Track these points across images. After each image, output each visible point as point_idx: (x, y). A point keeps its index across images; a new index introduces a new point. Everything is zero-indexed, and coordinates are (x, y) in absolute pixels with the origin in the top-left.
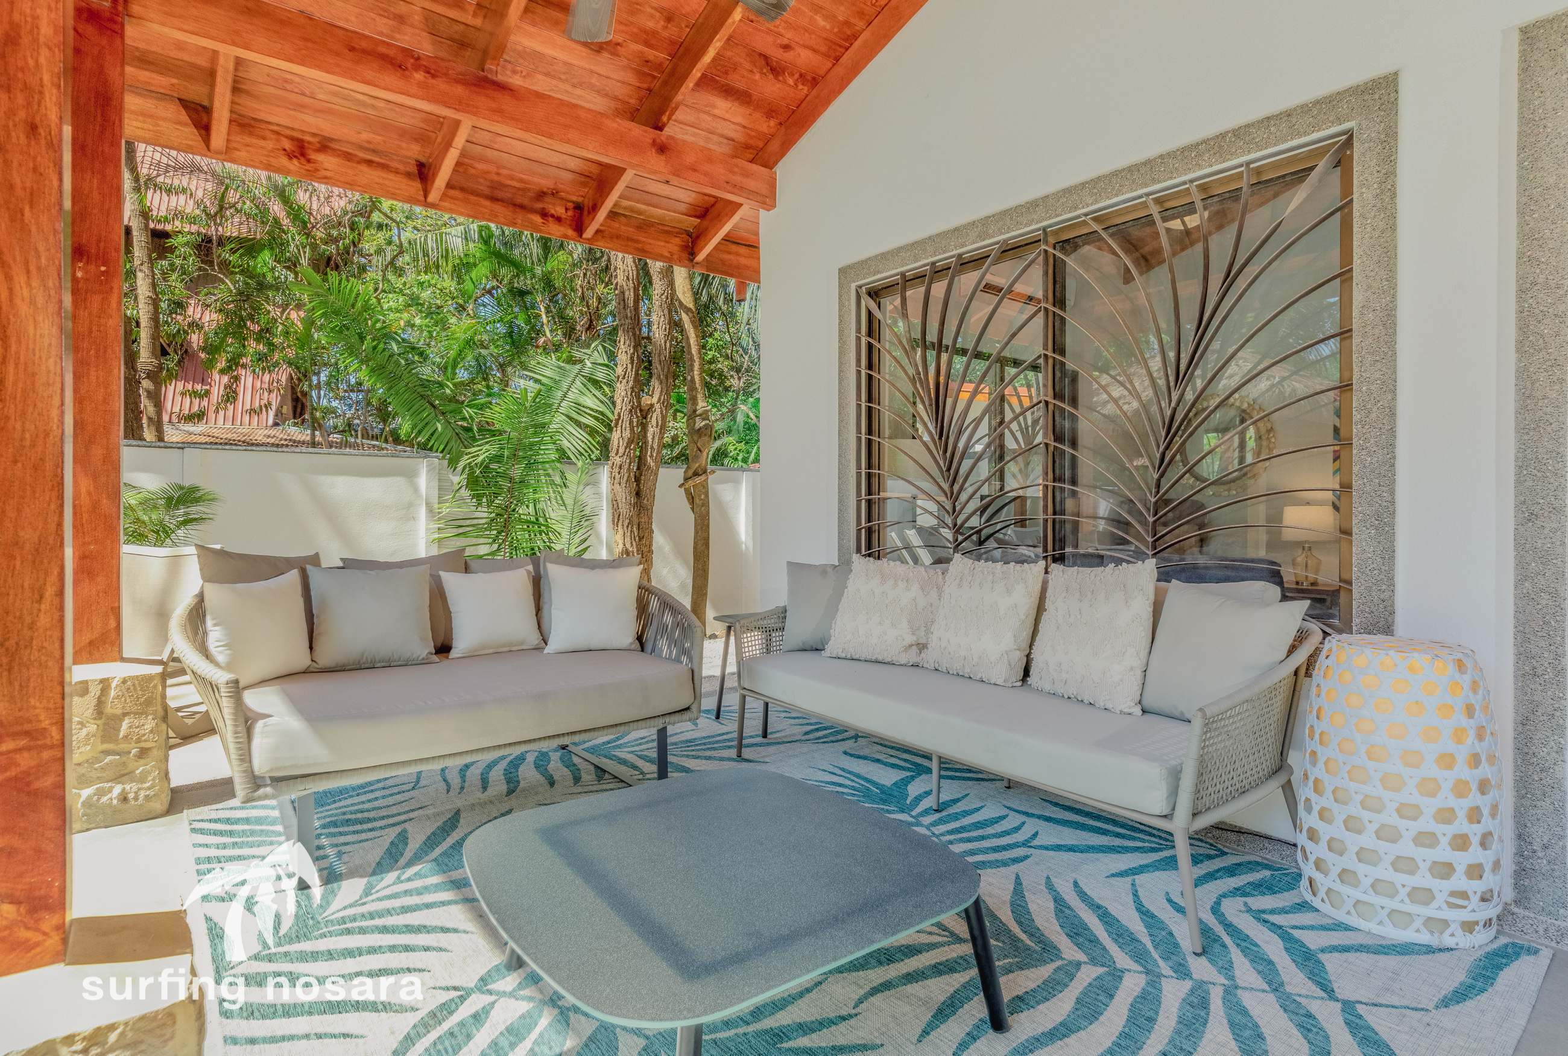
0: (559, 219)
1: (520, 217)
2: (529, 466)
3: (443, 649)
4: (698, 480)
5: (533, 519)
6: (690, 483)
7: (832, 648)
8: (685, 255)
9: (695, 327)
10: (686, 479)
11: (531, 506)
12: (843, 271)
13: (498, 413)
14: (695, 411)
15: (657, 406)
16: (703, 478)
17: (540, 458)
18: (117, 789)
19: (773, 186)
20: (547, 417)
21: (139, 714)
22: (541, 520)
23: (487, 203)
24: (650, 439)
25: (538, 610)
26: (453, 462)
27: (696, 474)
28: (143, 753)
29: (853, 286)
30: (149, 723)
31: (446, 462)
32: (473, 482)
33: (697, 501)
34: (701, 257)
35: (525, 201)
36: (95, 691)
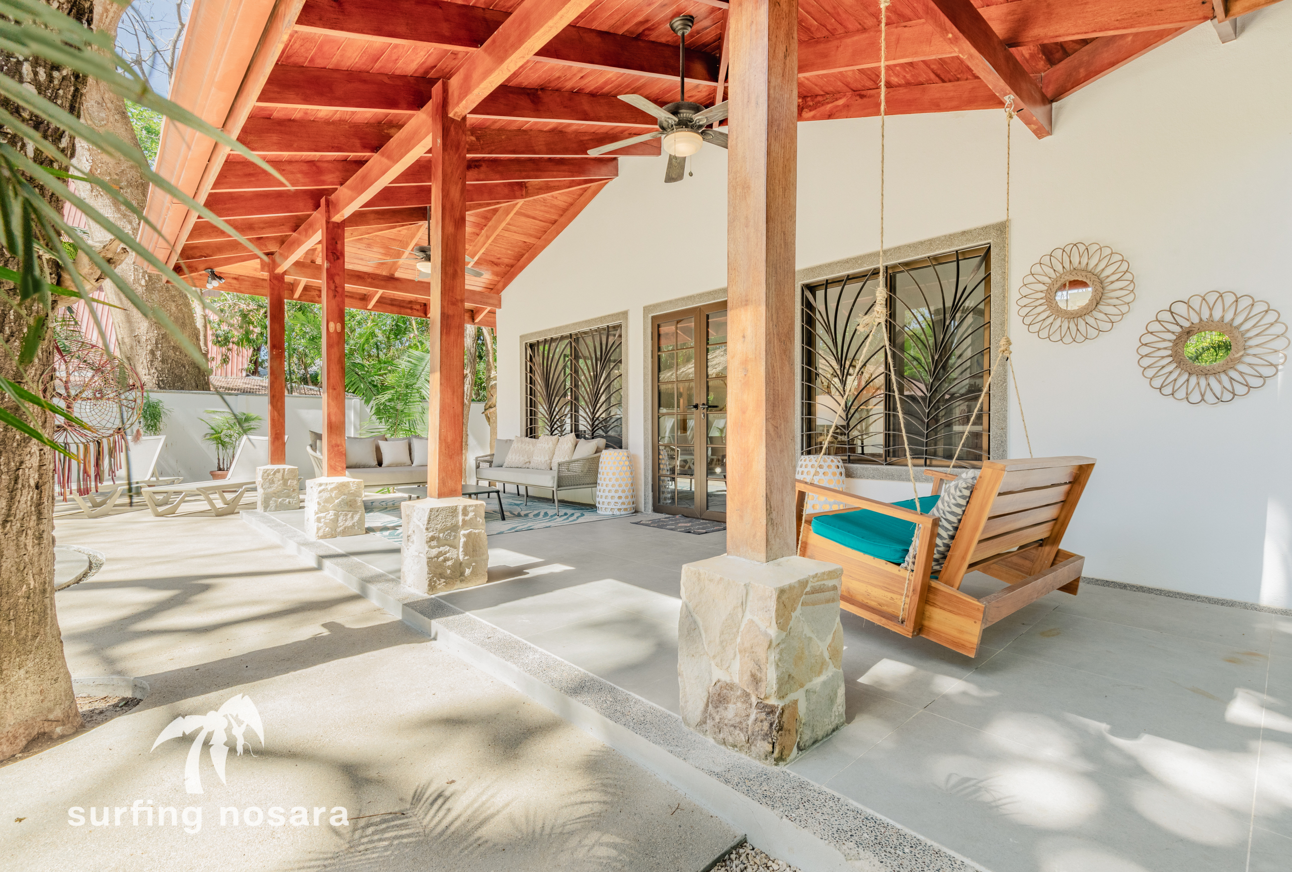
0: (418, 310)
1: (403, 310)
2: (405, 404)
3: (380, 464)
4: (491, 410)
5: (408, 429)
6: (488, 411)
7: (505, 465)
8: (471, 320)
9: (490, 335)
10: (485, 410)
11: (407, 423)
12: (521, 337)
13: (390, 379)
14: (489, 376)
15: (469, 375)
16: (494, 409)
17: (411, 400)
18: (287, 500)
19: (500, 301)
20: (415, 381)
21: (293, 479)
22: (412, 430)
23: (390, 307)
24: (466, 390)
25: (410, 454)
26: (367, 401)
27: (490, 407)
28: (294, 490)
29: (524, 343)
30: (295, 482)
31: (363, 401)
32: (378, 412)
33: (491, 420)
34: (477, 321)
35: (405, 305)
36: (282, 472)
